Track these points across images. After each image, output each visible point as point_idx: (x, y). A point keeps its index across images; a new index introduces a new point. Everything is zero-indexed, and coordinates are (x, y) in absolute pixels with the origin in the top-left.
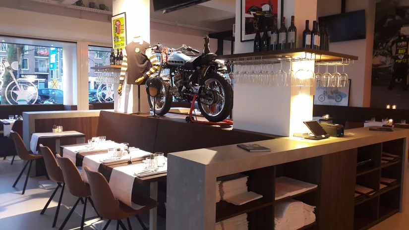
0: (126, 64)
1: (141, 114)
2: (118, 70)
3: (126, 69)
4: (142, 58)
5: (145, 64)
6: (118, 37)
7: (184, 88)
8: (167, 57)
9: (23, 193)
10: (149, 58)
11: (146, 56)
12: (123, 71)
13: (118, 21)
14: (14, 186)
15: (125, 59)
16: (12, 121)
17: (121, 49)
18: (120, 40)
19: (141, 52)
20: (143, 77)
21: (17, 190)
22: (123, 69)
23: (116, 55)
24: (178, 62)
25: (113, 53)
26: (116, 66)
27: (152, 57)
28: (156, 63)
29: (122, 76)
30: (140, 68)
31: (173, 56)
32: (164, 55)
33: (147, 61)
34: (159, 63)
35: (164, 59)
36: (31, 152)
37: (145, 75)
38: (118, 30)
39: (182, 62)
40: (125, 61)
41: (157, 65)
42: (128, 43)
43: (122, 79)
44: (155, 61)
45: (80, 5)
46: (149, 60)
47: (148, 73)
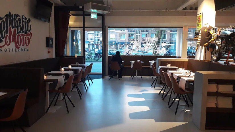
0: (200, 37)
1: (207, 60)
2: (197, 40)
3: (200, 39)
4: (208, 34)
5: (209, 37)
6: (199, 24)
7: (226, 48)
8: (219, 33)
9: (154, 88)
10: (211, 34)
11: (210, 33)
12: (199, 40)
13: (199, 17)
14: (152, 85)
15: (200, 35)
16: (153, 62)
17: (199, 30)
18: (199, 26)
19: (208, 31)
20: (208, 43)
21: (153, 87)
22: (199, 39)
23: (197, 32)
24: (224, 35)
25: (196, 32)
26: (197, 38)
27: (212, 33)
28: (215, 36)
29: (198, 43)
30: (206, 39)
31: (222, 32)
32: (218, 32)
33: (210, 35)
34: (216, 36)
35: (218, 34)
36: (158, 73)
37: (208, 42)
38: (199, 21)
39: (226, 35)
40: (200, 36)
41: (215, 37)
42: (203, 27)
43: (198, 44)
44: (214, 35)
45: (185, 10)
46: (211, 35)
47: (210, 41)
